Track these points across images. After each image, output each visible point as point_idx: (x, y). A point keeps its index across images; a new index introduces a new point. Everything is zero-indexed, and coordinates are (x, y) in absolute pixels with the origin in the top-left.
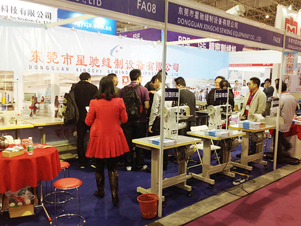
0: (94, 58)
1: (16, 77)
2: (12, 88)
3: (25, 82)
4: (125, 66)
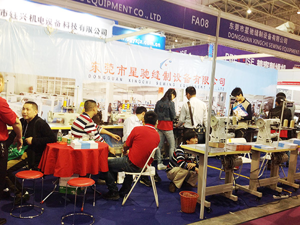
0: (145, 70)
1: (77, 84)
2: (73, 93)
3: (84, 89)
4: (173, 79)
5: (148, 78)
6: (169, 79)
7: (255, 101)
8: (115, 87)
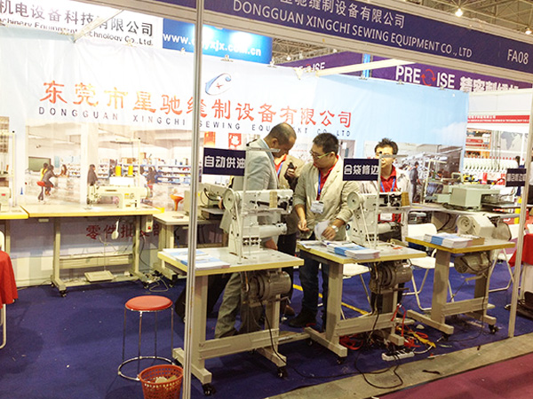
0: (172, 97)
1: (11, 128)
2: (5, 146)
3: (30, 137)
4: (234, 114)
5: (179, 113)
6: (226, 114)
7: (420, 155)
8: (101, 132)
